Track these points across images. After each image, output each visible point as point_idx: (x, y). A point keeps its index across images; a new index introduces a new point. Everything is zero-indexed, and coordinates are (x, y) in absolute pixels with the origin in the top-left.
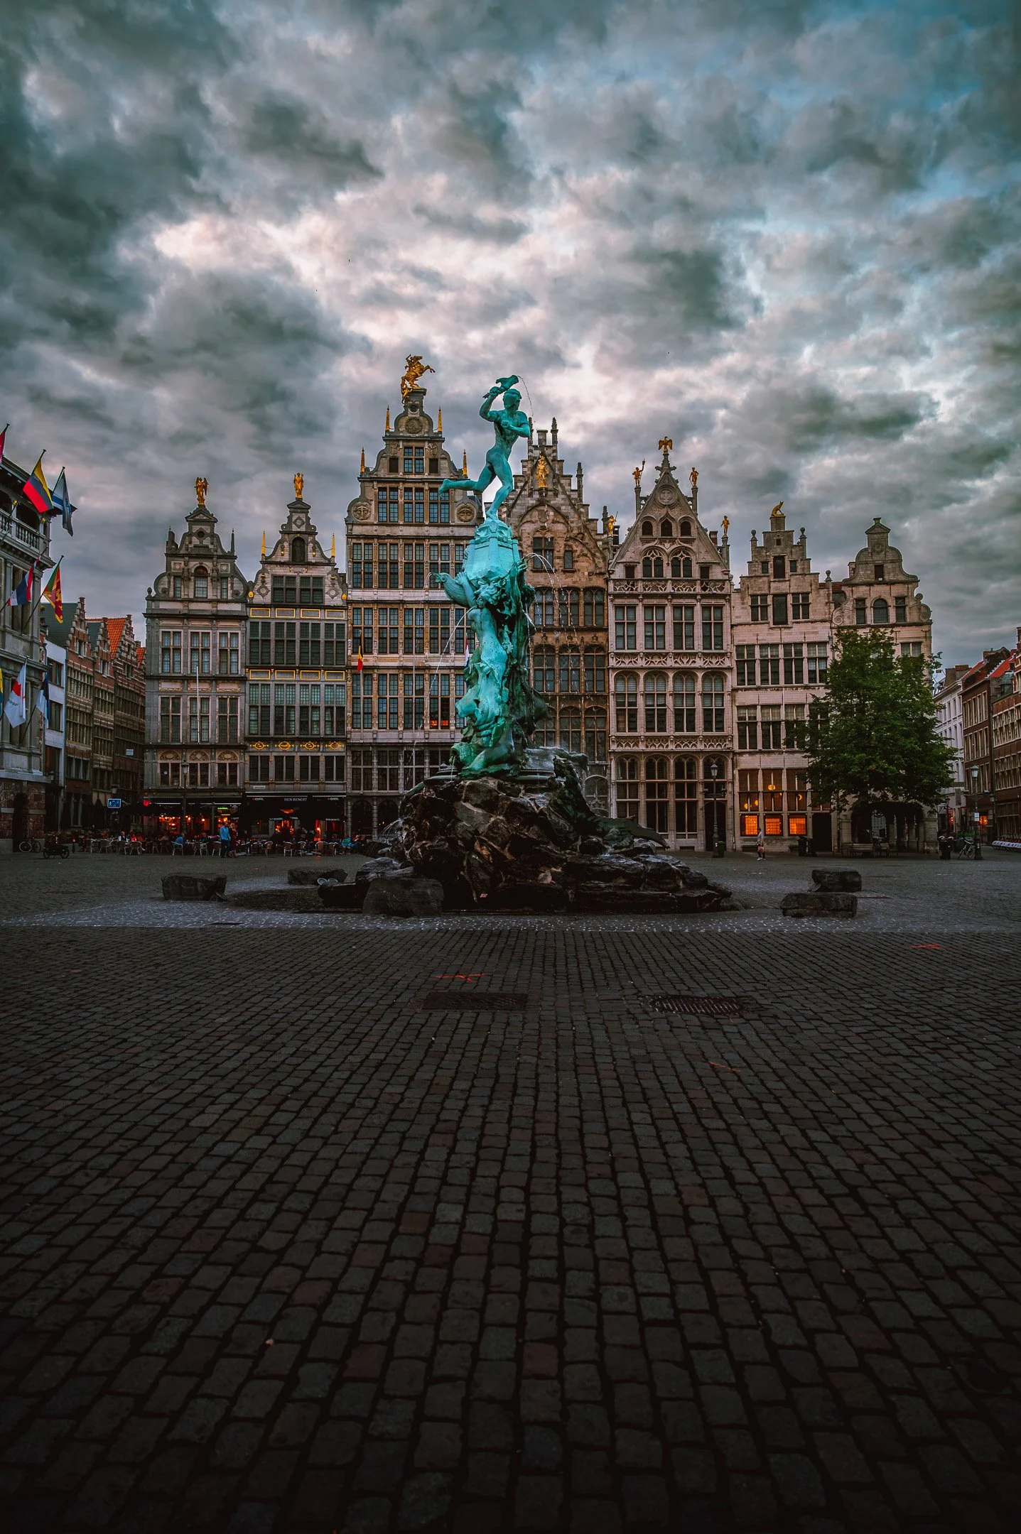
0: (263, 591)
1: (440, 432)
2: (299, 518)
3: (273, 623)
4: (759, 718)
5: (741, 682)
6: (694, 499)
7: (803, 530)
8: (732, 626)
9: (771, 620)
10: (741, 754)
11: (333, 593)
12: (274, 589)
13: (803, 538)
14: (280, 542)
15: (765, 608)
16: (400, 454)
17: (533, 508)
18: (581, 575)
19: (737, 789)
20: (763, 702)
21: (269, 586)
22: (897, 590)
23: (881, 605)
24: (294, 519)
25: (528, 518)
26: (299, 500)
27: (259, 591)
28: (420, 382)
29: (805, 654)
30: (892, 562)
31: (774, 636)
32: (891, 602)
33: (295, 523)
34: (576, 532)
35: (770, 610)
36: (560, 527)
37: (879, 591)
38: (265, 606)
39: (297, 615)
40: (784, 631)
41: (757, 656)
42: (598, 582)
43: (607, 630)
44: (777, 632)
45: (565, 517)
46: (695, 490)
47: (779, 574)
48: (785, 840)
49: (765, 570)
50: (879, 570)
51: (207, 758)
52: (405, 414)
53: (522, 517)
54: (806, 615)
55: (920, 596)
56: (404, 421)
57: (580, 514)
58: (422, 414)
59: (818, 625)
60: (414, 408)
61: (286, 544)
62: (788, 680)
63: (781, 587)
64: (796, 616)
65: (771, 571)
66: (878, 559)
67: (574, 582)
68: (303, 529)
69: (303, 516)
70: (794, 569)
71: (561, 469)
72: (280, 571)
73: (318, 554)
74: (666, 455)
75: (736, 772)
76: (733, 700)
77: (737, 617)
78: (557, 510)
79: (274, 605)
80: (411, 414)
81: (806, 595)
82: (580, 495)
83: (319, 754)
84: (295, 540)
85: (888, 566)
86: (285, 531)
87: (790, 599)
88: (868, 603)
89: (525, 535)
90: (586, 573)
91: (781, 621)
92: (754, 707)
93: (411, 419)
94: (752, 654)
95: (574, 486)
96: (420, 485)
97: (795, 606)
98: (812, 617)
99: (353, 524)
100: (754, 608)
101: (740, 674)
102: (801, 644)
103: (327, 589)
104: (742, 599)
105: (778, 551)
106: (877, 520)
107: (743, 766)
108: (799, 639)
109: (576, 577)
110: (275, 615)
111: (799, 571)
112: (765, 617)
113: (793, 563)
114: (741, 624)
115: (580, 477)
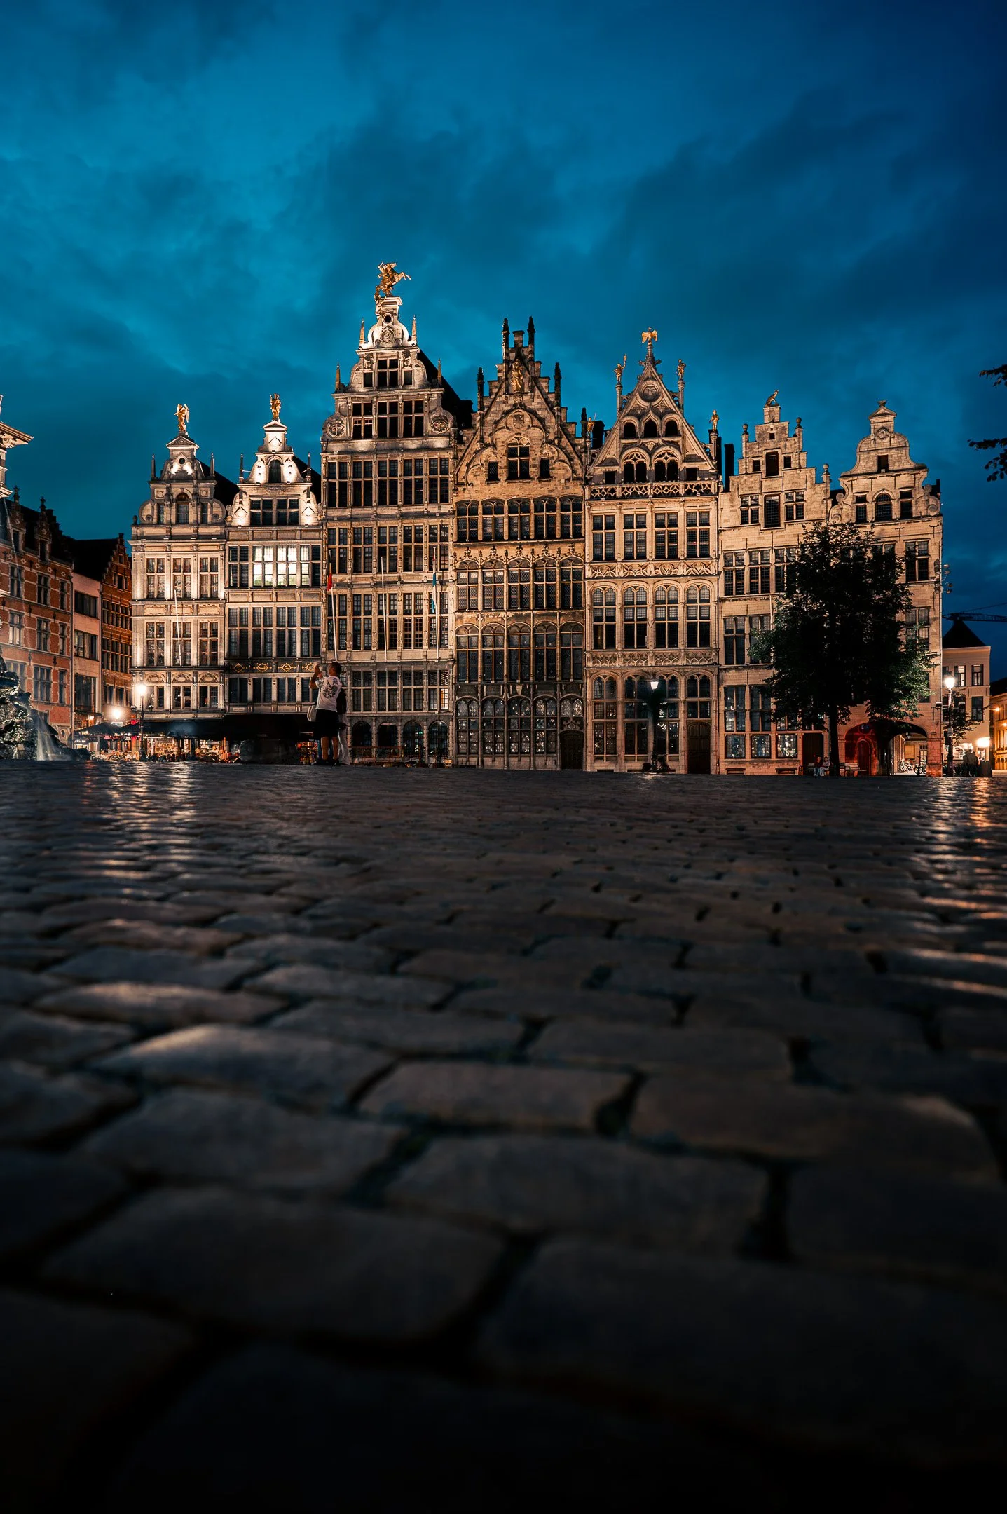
0: (240, 514)
2: (275, 438)
3: (251, 547)
4: (747, 630)
5: (728, 591)
8: (720, 531)
9: (762, 522)
10: (727, 670)
11: (308, 513)
12: (251, 510)
15: (755, 512)
16: (375, 369)
17: (506, 413)
18: (557, 483)
19: (722, 708)
20: (751, 612)
21: (245, 509)
22: (904, 480)
23: (884, 502)
24: (271, 439)
25: (502, 424)
26: (275, 422)
27: (235, 514)
30: (898, 449)
31: (765, 540)
32: (895, 495)
33: (271, 443)
34: (552, 436)
35: (761, 512)
36: (537, 433)
37: (883, 482)
38: (241, 529)
39: (274, 539)
40: (776, 534)
41: (746, 563)
42: (576, 490)
43: (583, 540)
44: (767, 535)
45: (541, 420)
47: (772, 471)
48: (773, 762)
49: (756, 468)
50: (882, 462)
51: (189, 682)
53: (497, 423)
54: (800, 515)
56: (378, 333)
57: (558, 418)
60: (388, 319)
61: (261, 466)
63: (770, 485)
64: (789, 517)
65: (763, 468)
66: (883, 446)
67: (551, 491)
69: (279, 436)
70: (788, 464)
71: (538, 369)
72: (255, 493)
73: (294, 474)
75: (722, 689)
76: (719, 612)
77: (726, 521)
78: (533, 413)
79: (251, 527)
80: (385, 325)
81: (800, 492)
82: (558, 397)
83: (296, 676)
84: (272, 461)
85: (894, 454)
87: (783, 498)
88: (869, 498)
89: (499, 444)
90: (563, 481)
91: (772, 523)
92: (742, 618)
93: (385, 331)
94: (740, 561)
96: (395, 399)
97: (789, 508)
98: (807, 517)
99: (328, 442)
100: (744, 510)
101: (728, 583)
102: (795, 547)
103: (303, 510)
104: (732, 500)
105: (771, 445)
107: (729, 683)
108: (793, 542)
109: (552, 485)
110: (253, 537)
111: (794, 466)
112: (755, 520)
113: (787, 458)
114: (730, 528)
115: (558, 377)
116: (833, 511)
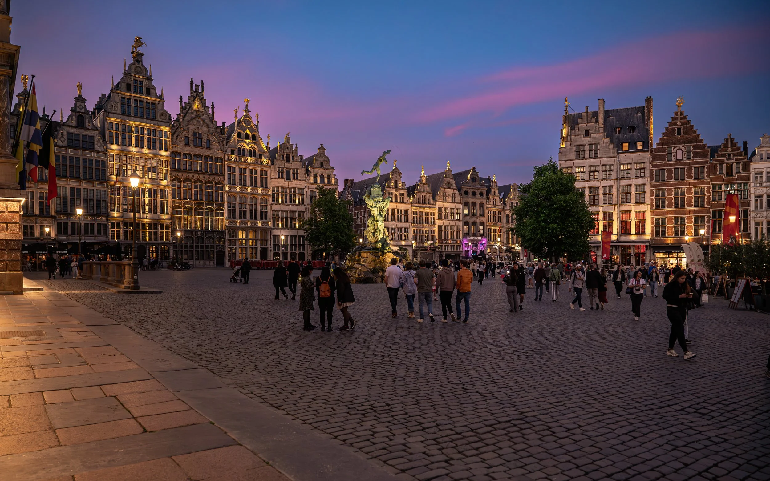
0: (62, 139)
1: (151, 76)
2: (81, 105)
3: (68, 156)
4: (280, 216)
5: (274, 201)
6: (257, 126)
7: (296, 145)
8: (271, 179)
9: (285, 177)
10: (273, 229)
11: (99, 145)
12: (68, 139)
13: (297, 147)
14: (70, 116)
15: (282, 174)
16: (132, 83)
17: (194, 118)
18: (214, 151)
19: (272, 243)
20: (282, 209)
21: (66, 137)
22: (328, 171)
23: (322, 177)
24: (78, 105)
25: (191, 122)
26: (80, 96)
27: (60, 139)
28: (140, 50)
29: (297, 192)
30: (327, 161)
31: (287, 184)
32: (326, 176)
33: (78, 107)
34: (211, 132)
35: (284, 174)
36: (205, 129)
37: (322, 170)
38: (64, 147)
39: (81, 154)
40: (290, 183)
41: (280, 191)
42: (221, 155)
43: (224, 176)
44: (287, 183)
45: (207, 125)
46: (258, 122)
47: (288, 161)
49: (283, 159)
50: (322, 165)
51: (33, 223)
52: (134, 64)
53: (189, 121)
54: (297, 178)
55: (335, 175)
56: (133, 67)
57: (213, 124)
58: (142, 65)
59: (302, 182)
60: (138, 62)
61: (74, 117)
62: (291, 201)
63: (288, 165)
64: (294, 178)
65: (285, 159)
66: (322, 159)
67: (211, 154)
68: (83, 111)
69: (83, 104)
70: (293, 159)
71: (205, 103)
72: (71, 130)
73: (91, 124)
74: (247, 105)
75: (271, 236)
76: (271, 208)
77: (273, 175)
78: (204, 121)
79: (69, 146)
80: (137, 64)
81: (297, 170)
82: (213, 116)
83: (94, 222)
84: (79, 116)
85: (325, 163)
86: (73, 110)
87: (291, 170)
88: (318, 175)
89: (190, 130)
90: (216, 150)
91: (288, 179)
92: (278, 211)
93: (137, 67)
94: (278, 191)
95: (210, 112)
96: (142, 99)
97: (294, 174)
98: (299, 178)
99: (109, 112)
100: (279, 172)
101: (274, 198)
102: (296, 188)
103: (96, 143)
104: (275, 168)
105: (288, 151)
106: (322, 145)
107: (274, 234)
108: (295, 186)
109: (212, 151)
110: (70, 152)
111: (295, 160)
112: (282, 177)
113: (293, 157)
114: (274, 178)
115: (213, 108)
116: (308, 178)
